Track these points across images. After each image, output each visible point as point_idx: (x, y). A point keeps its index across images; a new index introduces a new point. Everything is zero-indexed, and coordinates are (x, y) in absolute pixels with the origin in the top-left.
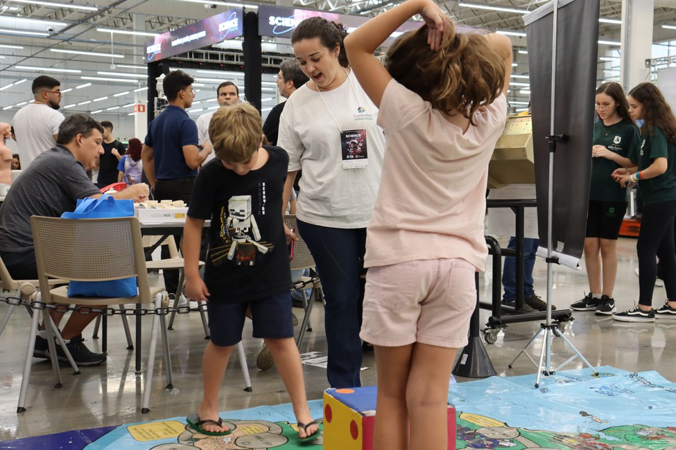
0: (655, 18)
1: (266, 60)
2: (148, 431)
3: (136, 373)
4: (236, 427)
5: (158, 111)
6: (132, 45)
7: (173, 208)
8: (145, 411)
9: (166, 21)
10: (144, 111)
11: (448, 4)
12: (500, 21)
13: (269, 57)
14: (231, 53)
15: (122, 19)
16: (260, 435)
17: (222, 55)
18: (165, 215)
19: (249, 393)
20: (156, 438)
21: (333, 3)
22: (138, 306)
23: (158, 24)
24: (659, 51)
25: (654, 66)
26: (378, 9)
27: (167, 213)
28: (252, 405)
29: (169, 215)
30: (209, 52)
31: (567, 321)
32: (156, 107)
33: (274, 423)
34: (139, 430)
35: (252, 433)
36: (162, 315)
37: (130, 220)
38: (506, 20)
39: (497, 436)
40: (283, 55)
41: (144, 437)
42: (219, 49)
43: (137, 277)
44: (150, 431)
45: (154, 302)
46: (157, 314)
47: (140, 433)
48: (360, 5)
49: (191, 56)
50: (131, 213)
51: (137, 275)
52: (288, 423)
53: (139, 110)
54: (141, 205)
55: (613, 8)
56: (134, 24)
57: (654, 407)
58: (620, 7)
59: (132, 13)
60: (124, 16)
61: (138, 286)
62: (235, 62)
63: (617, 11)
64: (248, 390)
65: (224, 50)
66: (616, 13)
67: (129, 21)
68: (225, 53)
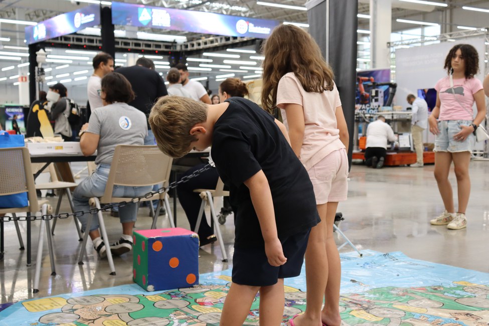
0: (392, 15)
1: (118, 43)
2: (38, 305)
3: (27, 266)
4: (105, 299)
5: (38, 77)
6: (16, 31)
7: (54, 142)
8: (36, 291)
9: (41, 14)
10: (26, 80)
11: (249, 3)
12: (286, 16)
13: (120, 41)
14: (92, 38)
15: (7, 12)
16: (123, 304)
17: (85, 39)
18: (48, 148)
19: (114, 276)
20: (45, 309)
21: (166, 2)
22: (28, 214)
23: (35, 17)
24: (395, 37)
25: (392, 47)
26: (199, 7)
27: (49, 146)
28: (116, 284)
29: (51, 148)
30: (76, 36)
31: (339, 220)
32: (36, 74)
33: (134, 296)
34: (32, 305)
35: (117, 303)
36: (47, 220)
37: (22, 149)
38: (290, 15)
39: (294, 298)
40: (131, 39)
41: (36, 309)
42: (83, 35)
43: (27, 193)
44: (40, 305)
45: (41, 211)
46: (43, 219)
47: (33, 307)
48: (186, 4)
49: (61, 39)
50: (23, 144)
51: (27, 191)
52: (144, 295)
53: (22, 80)
54: (29, 140)
55: (364, 8)
56: (17, 16)
57: (400, 274)
58: (368, 7)
59: (15, 8)
60: (8, 10)
61: (28, 199)
62: (95, 44)
63: (367, 9)
64: (113, 274)
65: (86, 35)
66: (366, 11)
67: (13, 14)
68: (87, 37)
